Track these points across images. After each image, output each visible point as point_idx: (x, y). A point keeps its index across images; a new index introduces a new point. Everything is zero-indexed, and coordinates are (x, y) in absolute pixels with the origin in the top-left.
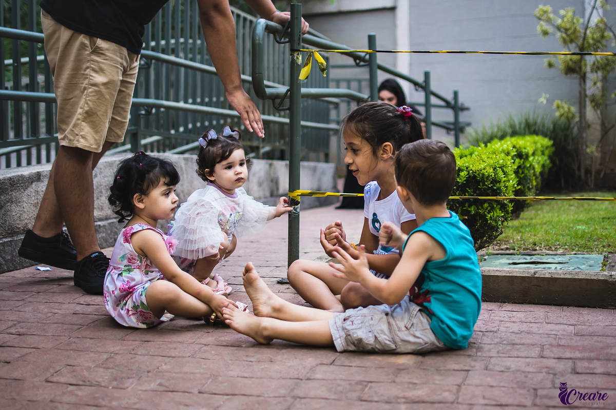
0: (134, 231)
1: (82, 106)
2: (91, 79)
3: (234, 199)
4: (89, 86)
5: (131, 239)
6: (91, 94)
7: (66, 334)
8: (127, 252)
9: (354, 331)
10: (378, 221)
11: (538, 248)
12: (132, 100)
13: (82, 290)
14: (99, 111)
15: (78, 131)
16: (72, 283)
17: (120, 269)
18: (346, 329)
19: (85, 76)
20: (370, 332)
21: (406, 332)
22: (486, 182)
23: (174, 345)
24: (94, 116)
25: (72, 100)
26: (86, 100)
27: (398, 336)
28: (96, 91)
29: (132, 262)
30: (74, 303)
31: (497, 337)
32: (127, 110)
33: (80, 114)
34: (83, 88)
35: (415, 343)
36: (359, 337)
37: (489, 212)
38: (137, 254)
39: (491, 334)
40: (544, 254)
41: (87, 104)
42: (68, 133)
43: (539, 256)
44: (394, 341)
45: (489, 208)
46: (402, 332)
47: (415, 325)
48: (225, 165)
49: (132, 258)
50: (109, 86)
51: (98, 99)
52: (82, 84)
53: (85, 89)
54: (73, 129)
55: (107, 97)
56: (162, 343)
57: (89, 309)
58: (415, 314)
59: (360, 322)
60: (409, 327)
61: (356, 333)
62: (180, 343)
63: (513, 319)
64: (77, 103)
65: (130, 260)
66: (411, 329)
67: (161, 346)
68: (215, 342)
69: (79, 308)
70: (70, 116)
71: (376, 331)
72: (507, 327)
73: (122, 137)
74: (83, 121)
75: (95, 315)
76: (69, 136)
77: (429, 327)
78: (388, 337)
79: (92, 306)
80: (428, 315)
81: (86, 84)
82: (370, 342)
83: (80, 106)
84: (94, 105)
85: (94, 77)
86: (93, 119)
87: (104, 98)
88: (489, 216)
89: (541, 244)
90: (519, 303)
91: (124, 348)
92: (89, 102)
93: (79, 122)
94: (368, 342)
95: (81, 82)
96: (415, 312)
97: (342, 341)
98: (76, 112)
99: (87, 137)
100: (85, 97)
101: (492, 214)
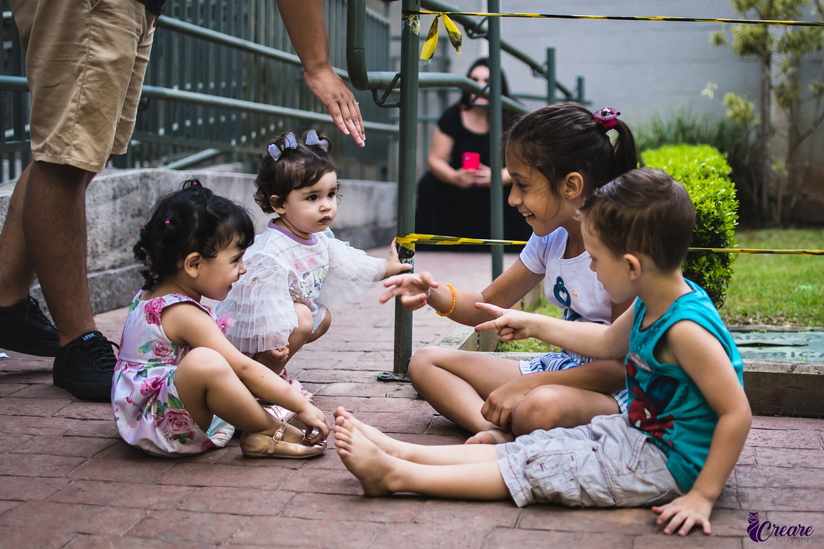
0: (166, 305)
1: (77, 98)
2: (91, 55)
3: (313, 246)
4: (88, 66)
5: (161, 317)
6: (91, 79)
7: (62, 475)
8: (154, 338)
9: (547, 480)
10: (564, 290)
11: (751, 320)
12: (142, 88)
13: (69, 394)
14: (104, 106)
15: (69, 138)
16: (50, 381)
17: (141, 365)
18: (532, 478)
19: (81, 50)
20: (572, 480)
21: (630, 476)
22: (704, 222)
23: (247, 494)
24: (96, 114)
25: (57, 88)
26: (82, 88)
27: (617, 484)
28: (99, 74)
29: (161, 353)
30: (60, 416)
31: (760, 476)
32: (134, 103)
33: (72, 111)
34: (76, 68)
35: (645, 494)
36: (556, 490)
37: (708, 270)
38: (170, 342)
39: (748, 469)
40: (765, 330)
41: (85, 94)
42: (51, 141)
43: (758, 334)
44: (611, 492)
45: (707, 264)
46: (623, 477)
47: (643, 464)
48: (308, 193)
49: (163, 349)
50: (120, 67)
51: (102, 87)
52: (76, 61)
53: (80, 70)
54: (60, 135)
55: (117, 83)
56: (225, 489)
57: (89, 428)
58: (641, 446)
59: (554, 465)
60: (634, 468)
61: (551, 484)
62: (256, 488)
63: (771, 443)
64: (66, 93)
65: (158, 351)
66: (637, 471)
67: (226, 496)
68: (312, 486)
69: (71, 425)
70: (54, 113)
71: (582, 479)
72: (768, 457)
73: (125, 146)
74: (77, 123)
75: (101, 438)
76: (53, 146)
77: (665, 466)
78: (602, 486)
79: (91, 421)
80: (661, 448)
81: (83, 63)
82: (574, 498)
83: (72, 97)
84: (94, 96)
85: (96, 51)
86: (94, 119)
87: (112, 85)
88: (708, 275)
89: (755, 314)
90: (768, 415)
91: (165, 499)
92: (87, 92)
93: (71, 123)
94: (570, 498)
95: (73, 59)
96: (642, 443)
97: (526, 495)
98: (64, 107)
99: (83, 149)
100: (80, 83)
101: (712, 272)
